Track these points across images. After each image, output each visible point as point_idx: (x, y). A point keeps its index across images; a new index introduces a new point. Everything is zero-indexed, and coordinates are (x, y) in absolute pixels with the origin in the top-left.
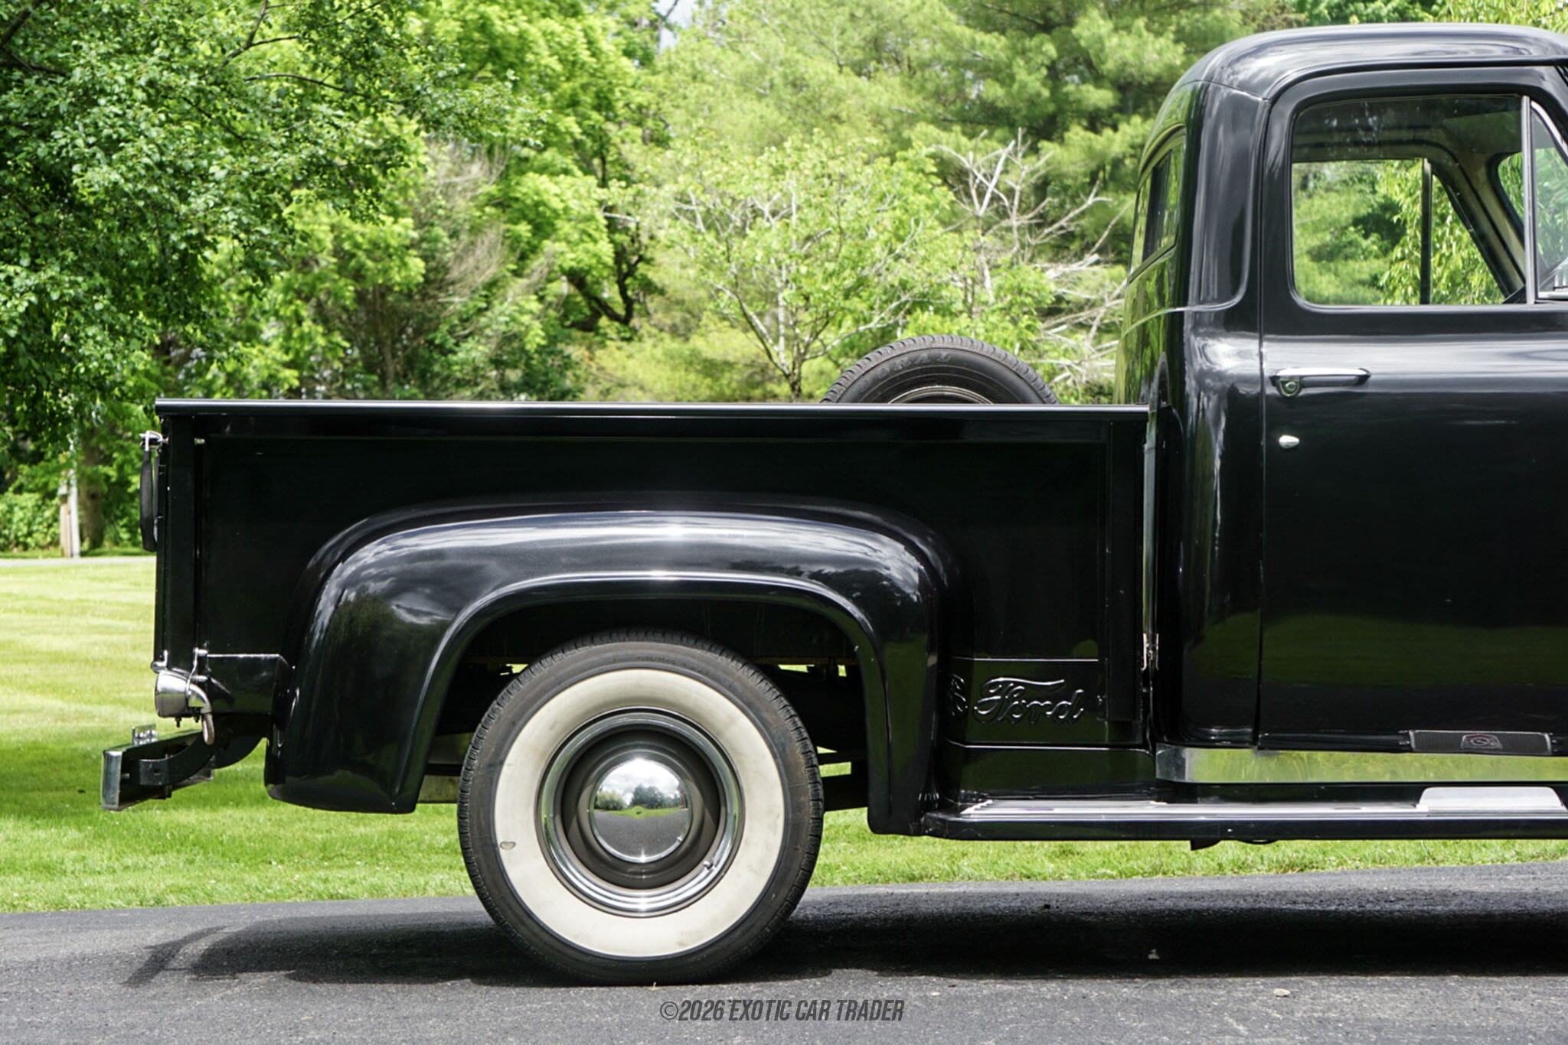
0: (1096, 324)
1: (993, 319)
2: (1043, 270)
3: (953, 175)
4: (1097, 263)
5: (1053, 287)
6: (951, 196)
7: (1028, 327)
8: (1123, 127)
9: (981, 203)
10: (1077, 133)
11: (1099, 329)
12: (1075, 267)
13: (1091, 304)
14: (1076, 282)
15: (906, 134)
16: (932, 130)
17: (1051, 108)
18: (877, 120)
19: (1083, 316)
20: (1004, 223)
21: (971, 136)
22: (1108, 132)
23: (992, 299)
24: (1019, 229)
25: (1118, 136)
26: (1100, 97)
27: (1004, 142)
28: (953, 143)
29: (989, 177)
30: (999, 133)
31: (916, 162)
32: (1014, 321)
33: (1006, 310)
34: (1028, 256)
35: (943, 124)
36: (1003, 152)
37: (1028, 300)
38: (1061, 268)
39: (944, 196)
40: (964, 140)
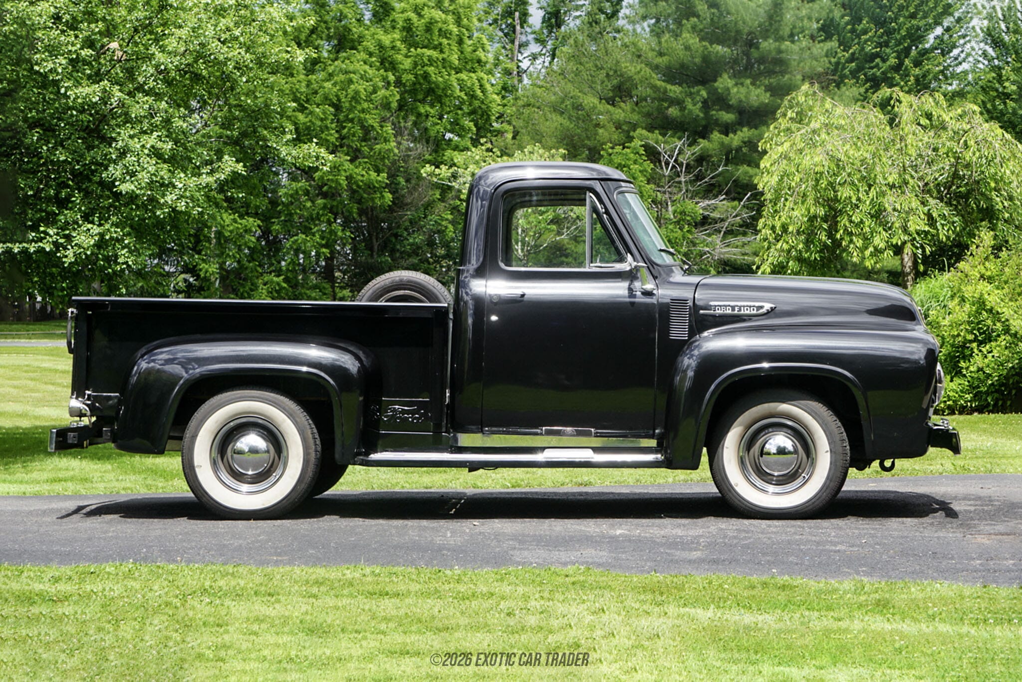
0: (724, 229)
1: (671, 227)
2: (697, 203)
3: (653, 154)
4: (724, 199)
5: (701, 211)
6: (652, 166)
7: (688, 231)
8: (739, 133)
9: (667, 169)
10: (716, 136)
11: (725, 233)
12: (713, 202)
13: (722, 220)
14: (715, 209)
15: (632, 134)
16: (644, 132)
17: (704, 123)
18: (618, 126)
19: (718, 225)
20: (677, 179)
21: (664, 135)
22: (731, 135)
23: (672, 217)
24: (686, 182)
25: (736, 137)
26: (728, 117)
27: (680, 139)
28: (654, 138)
29: (671, 156)
30: (679, 134)
31: (635, 149)
32: (681, 229)
33: (678, 222)
34: (689, 196)
35: (650, 129)
36: (679, 144)
37: (688, 218)
38: (707, 202)
39: (649, 166)
40: (660, 137)
